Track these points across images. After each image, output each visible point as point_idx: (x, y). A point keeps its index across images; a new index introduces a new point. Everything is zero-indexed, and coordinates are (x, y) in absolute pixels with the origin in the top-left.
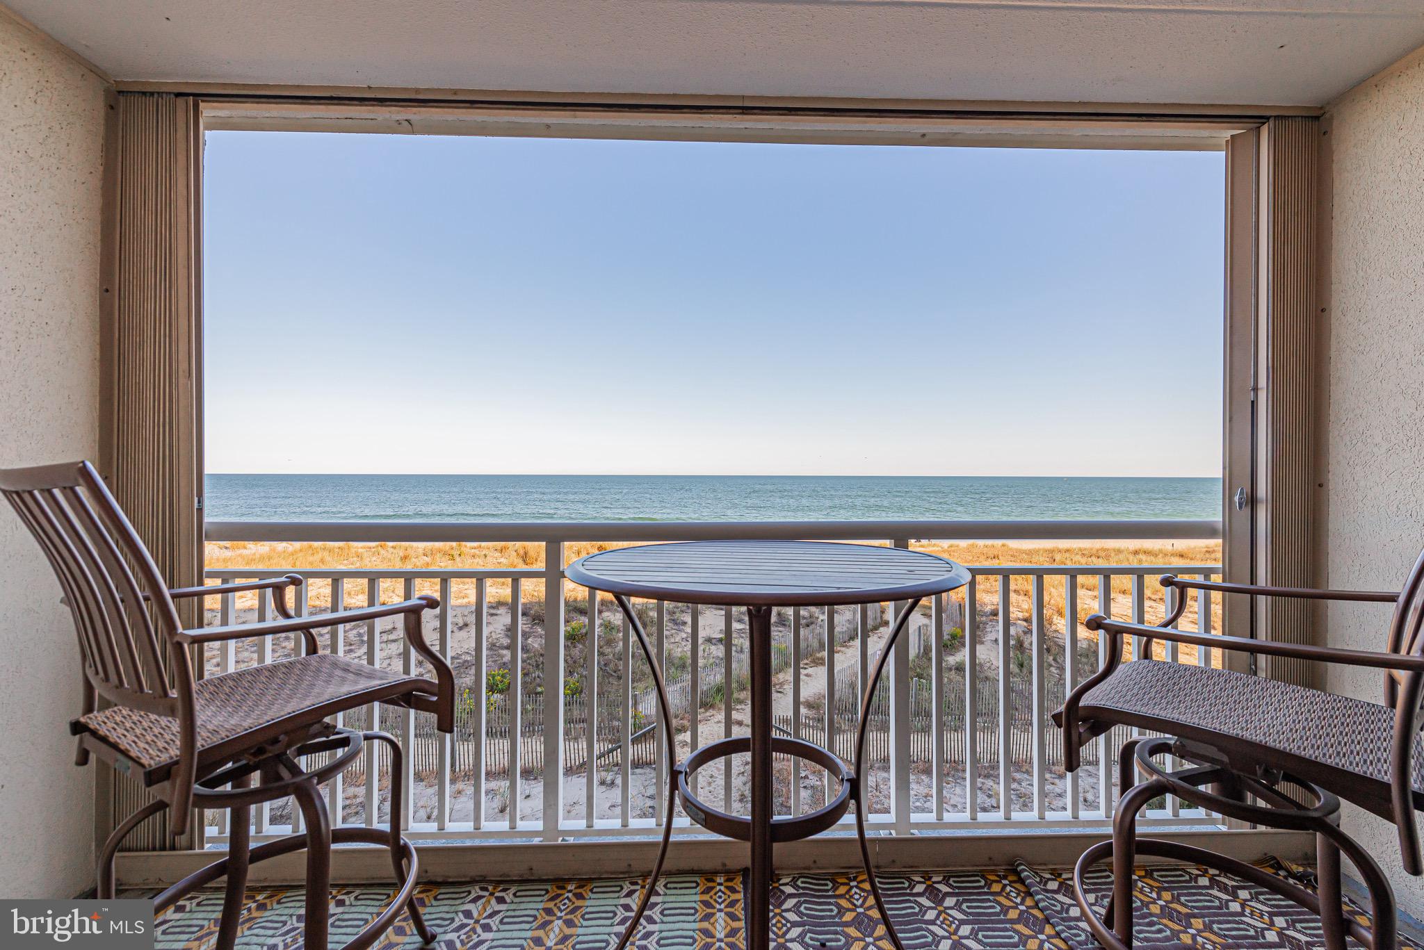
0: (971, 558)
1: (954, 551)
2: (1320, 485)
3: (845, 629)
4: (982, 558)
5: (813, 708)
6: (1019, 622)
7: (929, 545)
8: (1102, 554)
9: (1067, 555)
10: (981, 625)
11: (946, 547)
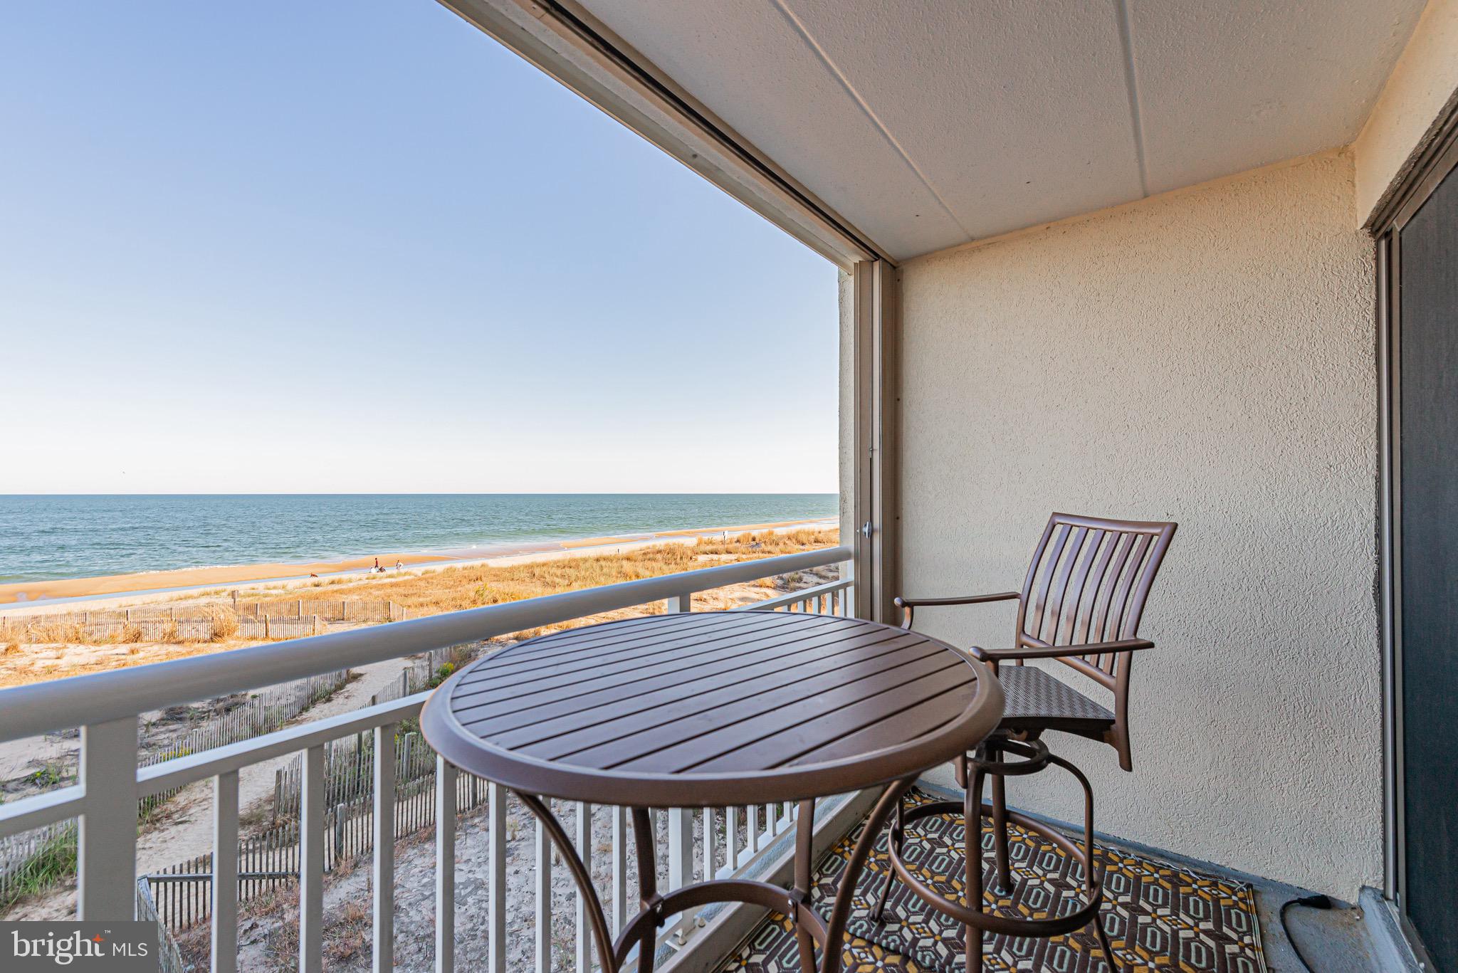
0: (452, 583)
1: (432, 578)
2: (898, 518)
3: (292, 699)
4: (465, 582)
5: (250, 823)
6: (511, 641)
7: (399, 574)
8: (573, 564)
9: (545, 568)
10: (473, 654)
11: (420, 574)
